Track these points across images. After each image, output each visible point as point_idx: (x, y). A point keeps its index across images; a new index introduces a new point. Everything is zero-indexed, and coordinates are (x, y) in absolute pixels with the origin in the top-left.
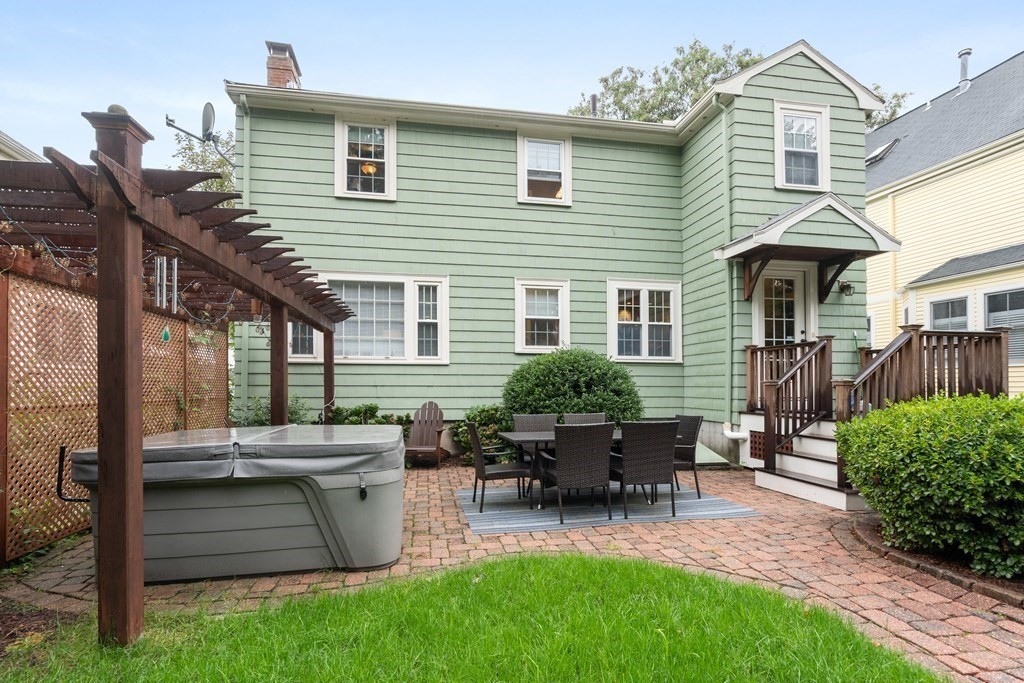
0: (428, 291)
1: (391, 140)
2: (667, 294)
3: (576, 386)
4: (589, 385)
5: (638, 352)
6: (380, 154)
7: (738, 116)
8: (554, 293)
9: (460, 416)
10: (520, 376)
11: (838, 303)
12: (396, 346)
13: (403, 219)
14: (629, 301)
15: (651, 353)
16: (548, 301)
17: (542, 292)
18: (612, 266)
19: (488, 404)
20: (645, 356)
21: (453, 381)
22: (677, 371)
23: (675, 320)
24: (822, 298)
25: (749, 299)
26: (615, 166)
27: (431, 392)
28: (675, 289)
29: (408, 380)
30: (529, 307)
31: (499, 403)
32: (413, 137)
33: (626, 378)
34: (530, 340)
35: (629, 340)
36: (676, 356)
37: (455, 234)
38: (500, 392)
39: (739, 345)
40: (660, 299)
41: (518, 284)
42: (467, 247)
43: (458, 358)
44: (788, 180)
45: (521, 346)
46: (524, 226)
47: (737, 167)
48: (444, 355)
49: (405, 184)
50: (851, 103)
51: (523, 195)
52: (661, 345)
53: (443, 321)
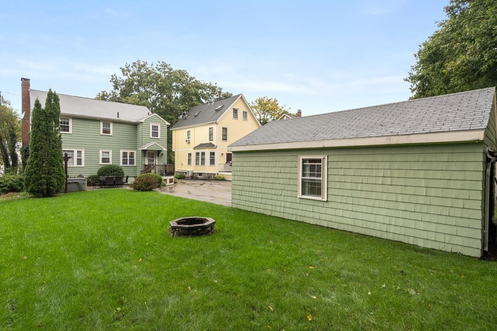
0: (79, 152)
1: (71, 121)
2: (133, 153)
3: (111, 171)
4: (114, 171)
5: (127, 164)
6: (68, 123)
7: (143, 125)
8: (108, 152)
9: (87, 177)
10: (100, 170)
11: (161, 157)
12: (72, 163)
13: (73, 137)
14: (125, 154)
15: (130, 164)
16: (107, 154)
17: (106, 152)
18: (121, 147)
19: (94, 174)
20: (128, 165)
21: (86, 170)
22: (135, 168)
23: (135, 158)
24: (158, 156)
25: (145, 156)
26: (123, 128)
27: (80, 172)
28: (135, 152)
29: (75, 170)
30: (103, 155)
31: (96, 174)
32: (75, 121)
33: (121, 169)
34: (103, 162)
35: (125, 162)
36: (135, 165)
37: (85, 141)
38: (96, 172)
39: (143, 164)
40: (132, 155)
41: (100, 151)
42: (89, 143)
43: (86, 166)
44: (153, 136)
45: (101, 163)
46: (102, 139)
47: (143, 134)
48: (83, 165)
49: (74, 130)
50: (164, 123)
51: (102, 133)
52: (132, 162)
53: (83, 158)
